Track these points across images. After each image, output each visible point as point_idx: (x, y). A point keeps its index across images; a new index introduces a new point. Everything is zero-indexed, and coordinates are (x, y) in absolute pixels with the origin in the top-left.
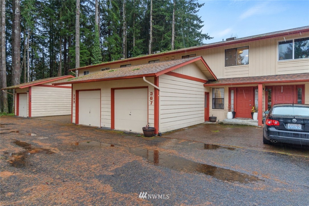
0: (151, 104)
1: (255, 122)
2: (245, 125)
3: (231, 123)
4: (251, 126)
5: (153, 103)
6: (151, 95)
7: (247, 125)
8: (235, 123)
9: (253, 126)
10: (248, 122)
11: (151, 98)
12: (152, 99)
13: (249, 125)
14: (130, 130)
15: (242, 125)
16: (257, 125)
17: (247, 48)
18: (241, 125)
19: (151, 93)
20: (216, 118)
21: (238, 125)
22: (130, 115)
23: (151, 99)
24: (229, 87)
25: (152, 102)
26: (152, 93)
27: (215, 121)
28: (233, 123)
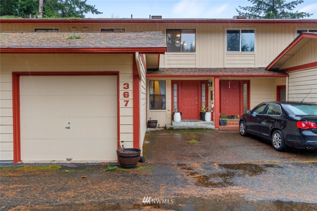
0: (126, 105)
1: (210, 124)
2: (200, 129)
3: (184, 128)
4: (208, 129)
5: (131, 104)
6: (125, 88)
7: (203, 129)
8: (189, 127)
9: (210, 129)
10: (201, 125)
11: (126, 95)
12: (128, 96)
13: (204, 128)
14: (69, 160)
15: (198, 129)
16: (214, 127)
17: (194, 31)
18: (196, 129)
19: (125, 84)
20: (156, 122)
21: (191, 129)
22: (69, 128)
23: (125, 97)
24: (172, 80)
25: (127, 102)
26: (128, 84)
27: (155, 127)
28: (186, 128)
